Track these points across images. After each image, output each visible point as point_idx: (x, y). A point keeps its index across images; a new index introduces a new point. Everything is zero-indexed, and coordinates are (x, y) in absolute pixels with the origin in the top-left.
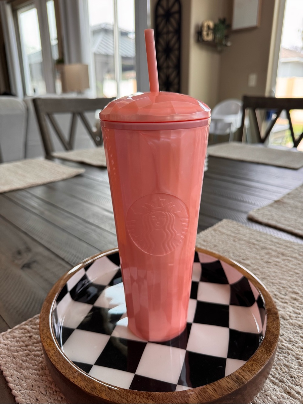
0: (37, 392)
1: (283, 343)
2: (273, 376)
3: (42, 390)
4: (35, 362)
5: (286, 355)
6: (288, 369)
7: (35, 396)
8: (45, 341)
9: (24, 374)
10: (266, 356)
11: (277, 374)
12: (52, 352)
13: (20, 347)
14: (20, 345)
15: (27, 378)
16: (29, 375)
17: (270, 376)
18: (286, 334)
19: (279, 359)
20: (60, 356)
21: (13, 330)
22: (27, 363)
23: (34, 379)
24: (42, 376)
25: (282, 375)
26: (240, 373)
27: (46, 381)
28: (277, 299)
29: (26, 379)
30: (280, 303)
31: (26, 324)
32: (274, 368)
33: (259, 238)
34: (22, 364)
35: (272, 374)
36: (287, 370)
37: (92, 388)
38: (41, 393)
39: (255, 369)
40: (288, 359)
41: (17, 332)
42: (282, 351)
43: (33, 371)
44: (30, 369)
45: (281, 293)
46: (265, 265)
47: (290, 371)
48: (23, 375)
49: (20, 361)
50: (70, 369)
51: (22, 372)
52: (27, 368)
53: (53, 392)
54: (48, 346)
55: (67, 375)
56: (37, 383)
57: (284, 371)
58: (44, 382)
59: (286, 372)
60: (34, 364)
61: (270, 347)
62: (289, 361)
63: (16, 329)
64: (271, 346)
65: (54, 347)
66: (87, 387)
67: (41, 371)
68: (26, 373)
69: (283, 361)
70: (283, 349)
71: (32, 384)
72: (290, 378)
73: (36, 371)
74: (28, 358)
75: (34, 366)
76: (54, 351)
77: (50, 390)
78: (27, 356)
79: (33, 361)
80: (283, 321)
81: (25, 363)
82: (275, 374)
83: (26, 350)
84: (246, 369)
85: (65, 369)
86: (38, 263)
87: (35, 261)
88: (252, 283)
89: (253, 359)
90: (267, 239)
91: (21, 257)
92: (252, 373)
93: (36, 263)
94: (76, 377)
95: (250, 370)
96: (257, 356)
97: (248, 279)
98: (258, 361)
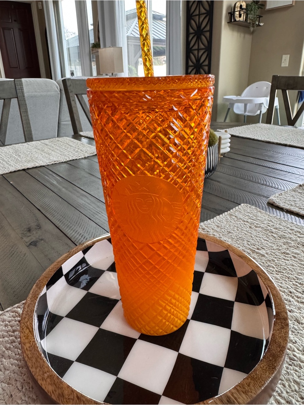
0: (13, 386)
1: (295, 353)
2: (279, 395)
3: (19, 384)
4: (19, 350)
5: (297, 369)
6: (298, 387)
7: (10, 391)
9: (4, 363)
10: (267, 374)
11: (285, 392)
12: (28, 345)
13: (7, 332)
14: (7, 329)
15: (7, 369)
16: (9, 365)
17: (275, 394)
18: (300, 341)
19: (288, 373)
20: (35, 351)
21: (4, 312)
22: (10, 351)
23: (13, 371)
24: (22, 368)
25: (290, 394)
26: (233, 393)
27: (25, 374)
28: (293, 298)
29: (5, 369)
30: (296, 303)
31: (18, 307)
32: (280, 384)
34: (4, 352)
35: (278, 392)
36: (297, 389)
37: (59, 394)
38: (16, 388)
39: (252, 390)
40: (299, 373)
41: (8, 314)
42: (292, 363)
43: (15, 361)
45: (297, 291)
47: (301, 390)
49: (4, 348)
50: (41, 368)
51: (3, 361)
52: (9, 357)
53: (30, 388)
54: (24, 338)
56: (15, 375)
57: (293, 388)
58: (23, 376)
59: (296, 391)
60: (17, 353)
61: (274, 363)
62: (300, 376)
63: (7, 311)
64: (275, 361)
65: (31, 340)
66: (54, 392)
67: (22, 362)
68: (6, 363)
69: (293, 376)
70: (294, 360)
71: (10, 376)
72: (299, 399)
73: (17, 361)
74: (12, 345)
75: (16, 355)
76: (30, 344)
77: (26, 386)
78: (12, 343)
79: (16, 350)
80: (297, 325)
81: (8, 352)
82: (282, 392)
83: (12, 336)
84: (241, 389)
85: (36, 369)
86: (45, 241)
87: (42, 240)
88: (261, 279)
89: (251, 376)
90: (288, 227)
91: (30, 234)
92: (247, 396)
93: (43, 241)
94: (46, 379)
95: (246, 391)
96: (256, 374)
97: (258, 273)
98: (257, 379)
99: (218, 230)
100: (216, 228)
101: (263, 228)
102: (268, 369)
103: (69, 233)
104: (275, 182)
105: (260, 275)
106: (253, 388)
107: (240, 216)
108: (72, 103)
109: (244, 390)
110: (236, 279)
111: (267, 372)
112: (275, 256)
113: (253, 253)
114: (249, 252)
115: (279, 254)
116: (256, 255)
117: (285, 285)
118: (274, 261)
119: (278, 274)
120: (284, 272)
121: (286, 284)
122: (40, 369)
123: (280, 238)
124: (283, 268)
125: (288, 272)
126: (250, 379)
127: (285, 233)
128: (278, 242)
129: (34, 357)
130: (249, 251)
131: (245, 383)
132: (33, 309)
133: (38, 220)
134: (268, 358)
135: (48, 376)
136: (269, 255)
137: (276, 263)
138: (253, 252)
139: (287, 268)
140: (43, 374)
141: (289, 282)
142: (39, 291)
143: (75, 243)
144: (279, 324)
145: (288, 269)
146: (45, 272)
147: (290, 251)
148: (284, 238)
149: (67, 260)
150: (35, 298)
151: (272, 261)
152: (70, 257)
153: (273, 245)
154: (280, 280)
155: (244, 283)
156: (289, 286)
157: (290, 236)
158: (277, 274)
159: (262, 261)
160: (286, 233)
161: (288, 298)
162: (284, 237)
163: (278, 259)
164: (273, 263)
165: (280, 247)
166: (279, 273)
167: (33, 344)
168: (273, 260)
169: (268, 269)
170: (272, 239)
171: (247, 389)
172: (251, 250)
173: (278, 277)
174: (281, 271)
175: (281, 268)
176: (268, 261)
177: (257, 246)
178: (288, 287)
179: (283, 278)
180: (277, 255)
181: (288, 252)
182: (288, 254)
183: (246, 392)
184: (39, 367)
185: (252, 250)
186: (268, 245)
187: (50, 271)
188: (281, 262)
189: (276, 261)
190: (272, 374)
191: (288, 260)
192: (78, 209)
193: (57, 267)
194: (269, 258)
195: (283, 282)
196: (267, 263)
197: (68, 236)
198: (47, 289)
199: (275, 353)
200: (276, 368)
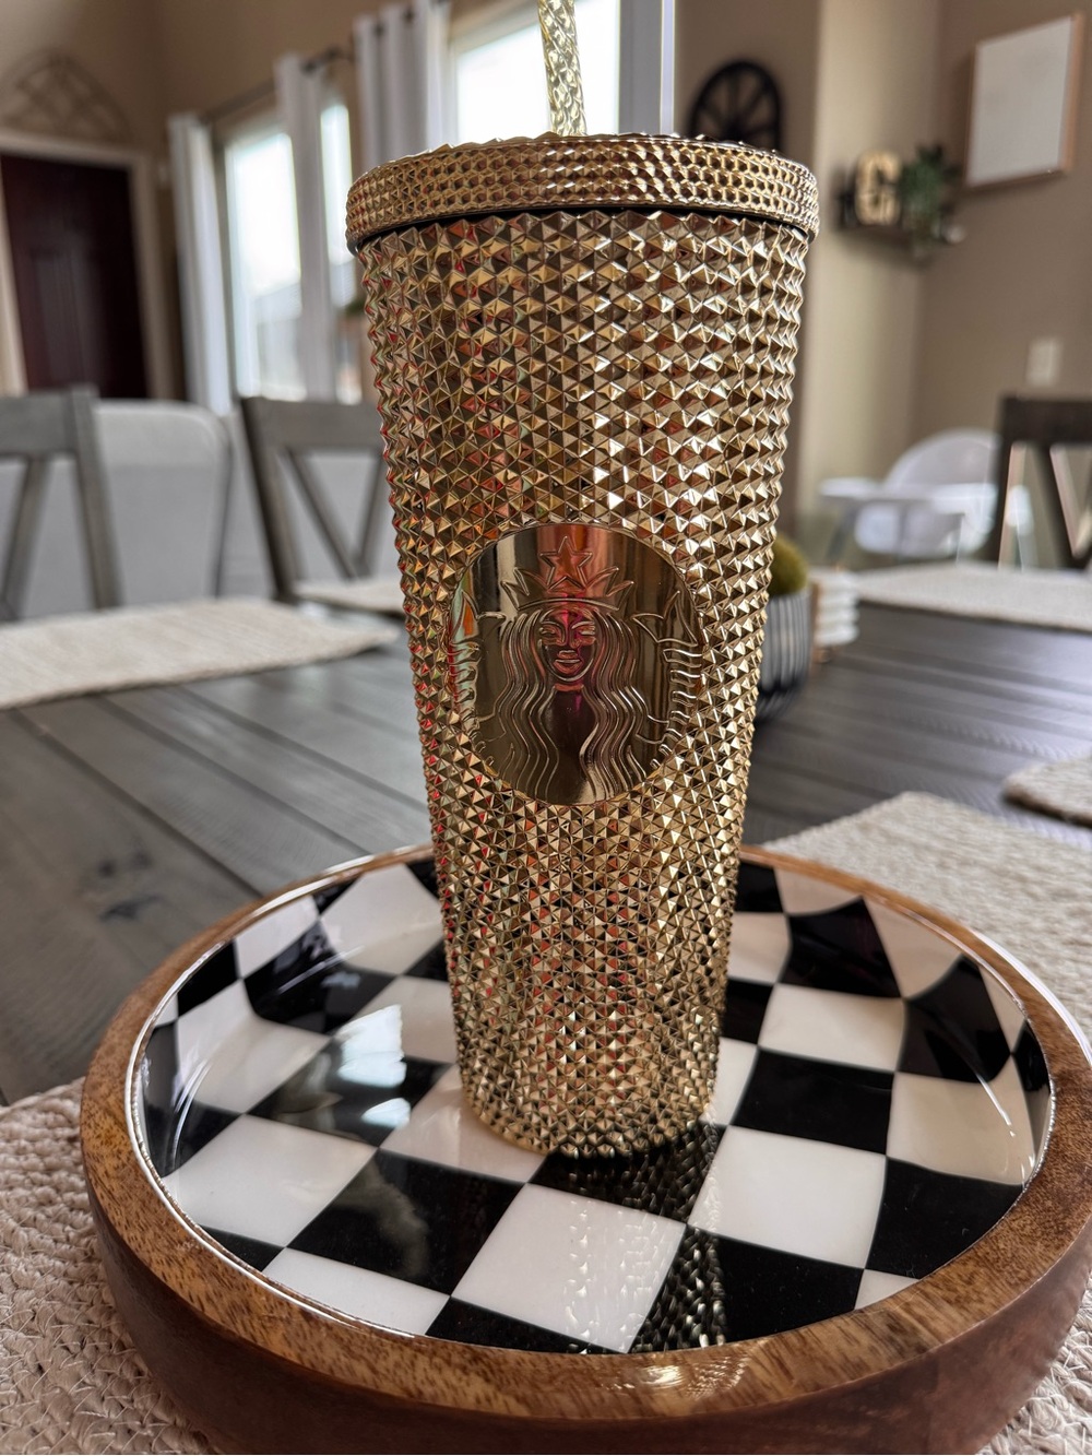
0: (48, 1340)
3: (68, 1334)
4: (68, 1228)
7: (34, 1353)
8: (92, 1125)
9: (13, 1268)
10: (1039, 1247)
12: (110, 1163)
13: (25, 1171)
14: (25, 1164)
15: (22, 1284)
16: (30, 1273)
20: (136, 1179)
21: (13, 1110)
22: (33, 1231)
23: (47, 1292)
24: (82, 1283)
26: (907, 1304)
27: (92, 1305)
29: (17, 1286)
33: (1044, 861)
34: (13, 1231)
37: (233, 1305)
38: (59, 1346)
39: (982, 1296)
41: (27, 1118)
43: (52, 1261)
44: (41, 1252)
46: (1066, 952)
48: (9, 1273)
49: (10, 1220)
51: (9, 1260)
52: (32, 1249)
53: (110, 1347)
54: (98, 1143)
55: (144, 1249)
58: (83, 1308)
60: (63, 1237)
61: (1061, 1216)
63: (25, 1108)
64: (1067, 1212)
65: (122, 1148)
66: (215, 1300)
67: (80, 1264)
68: (21, 1266)
71: (36, 1307)
73: (64, 1262)
74: (43, 1212)
75: (59, 1245)
76: (119, 1159)
77: (96, 1339)
78: (41, 1204)
79: (59, 1226)
81: (27, 1232)
83: (42, 1185)
84: (939, 1292)
85: (143, 1230)
86: (167, 904)
87: (156, 899)
89: (979, 1257)
90: (1079, 865)
91: (109, 883)
92: (965, 1313)
93: (158, 904)
95: (959, 1297)
96: (995, 1248)
102: (1039, 1234)
106: (986, 1290)
108: (273, 483)
109: (952, 1296)
111: (1039, 1243)
122: (157, 1230)
131: (955, 1276)
134: (1036, 1202)
135: (191, 1252)
140: (171, 1247)
144: (1073, 1107)
160: (1074, 883)
167: (128, 1159)
183: (962, 1300)
190: (1058, 1248)
198: (180, 1013)
199: (1066, 1187)
200: (1072, 1233)
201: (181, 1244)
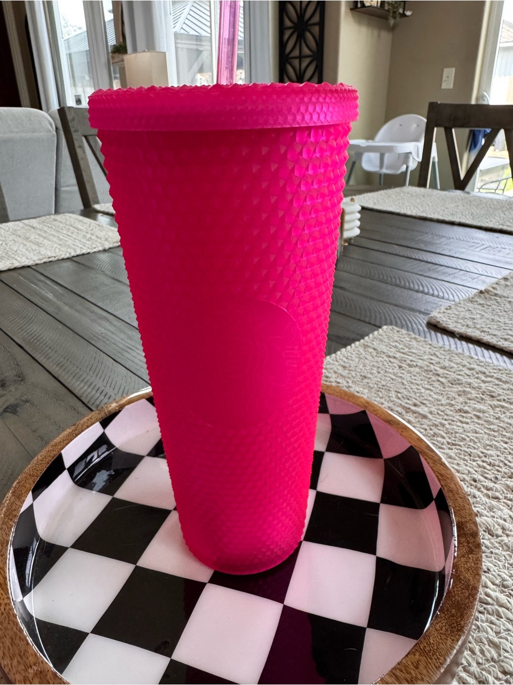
1: (488, 591)
2: (465, 670)
5: (494, 619)
6: (497, 652)
11: (474, 664)
18: (495, 569)
19: (478, 627)
25: (484, 666)
28: (479, 490)
30: (485, 499)
35: (463, 665)
36: (495, 656)
40: (497, 628)
42: (485, 609)
45: (486, 478)
47: (502, 657)
50: (21, 658)
55: (12, 672)
57: (488, 655)
59: (492, 659)
62: (499, 633)
65: (2, 601)
69: (487, 633)
70: (488, 604)
72: (500, 675)
80: (489, 539)
82: (470, 665)
85: (12, 659)
86: (32, 404)
87: (27, 401)
88: (428, 463)
89: (421, 649)
90: (464, 364)
91: (4, 392)
93: (28, 404)
94: (31, 678)
95: (412, 678)
96: (429, 643)
97: (421, 452)
98: (431, 654)
99: (345, 373)
100: (341, 370)
101: (421, 367)
102: (449, 632)
103: (78, 387)
104: (438, 287)
105: (425, 454)
106: (425, 672)
107: (382, 347)
108: (79, 151)
109: (408, 676)
110: (381, 462)
111: (449, 639)
112: (445, 417)
113: (407, 412)
114: (400, 412)
115: (451, 413)
116: (411, 416)
117: (465, 467)
118: (443, 425)
119: (452, 449)
120: (461, 443)
121: (466, 465)
122: (20, 660)
123: (452, 384)
124: (459, 436)
125: (469, 445)
126: (417, 654)
127: (459, 375)
128: (448, 391)
129: (7, 636)
130: (400, 409)
131: (410, 663)
132: (6, 538)
133: (18, 365)
134: (448, 610)
135: (36, 673)
136: (435, 414)
137: (447, 429)
138: (408, 410)
139: (466, 437)
140: (26, 670)
141: (471, 462)
142: (19, 503)
143: (89, 405)
145: (468, 439)
146: (29, 466)
147: (469, 406)
148: (459, 384)
149: (71, 441)
150: (11, 517)
151: (439, 425)
152: (77, 435)
153: (440, 397)
154: (455, 459)
155: (398, 472)
156: (471, 470)
157: (469, 380)
158: (449, 449)
159: (423, 426)
160: (461, 375)
161: (472, 490)
162: (459, 382)
163: (450, 422)
164: (442, 429)
165: (452, 400)
166: (454, 447)
167: (5, 609)
168: (441, 423)
169: (434, 440)
170: (439, 386)
171: (414, 675)
172: (404, 407)
173: (452, 454)
174: (457, 442)
175: (455, 437)
176: (433, 426)
177: (413, 399)
178: (469, 472)
179: (460, 456)
180: (447, 415)
181: (466, 408)
182: (466, 412)
183: (413, 680)
184: (17, 655)
185: (406, 407)
186: (433, 398)
187: (40, 463)
188: (455, 427)
189: (448, 426)
190: (458, 641)
191: (467, 423)
192: (92, 342)
193: (52, 455)
194: (435, 421)
195: (462, 462)
196: (431, 429)
197: (75, 392)
198: (34, 498)
199: (461, 600)
200: (465, 630)
201: (31, 667)
